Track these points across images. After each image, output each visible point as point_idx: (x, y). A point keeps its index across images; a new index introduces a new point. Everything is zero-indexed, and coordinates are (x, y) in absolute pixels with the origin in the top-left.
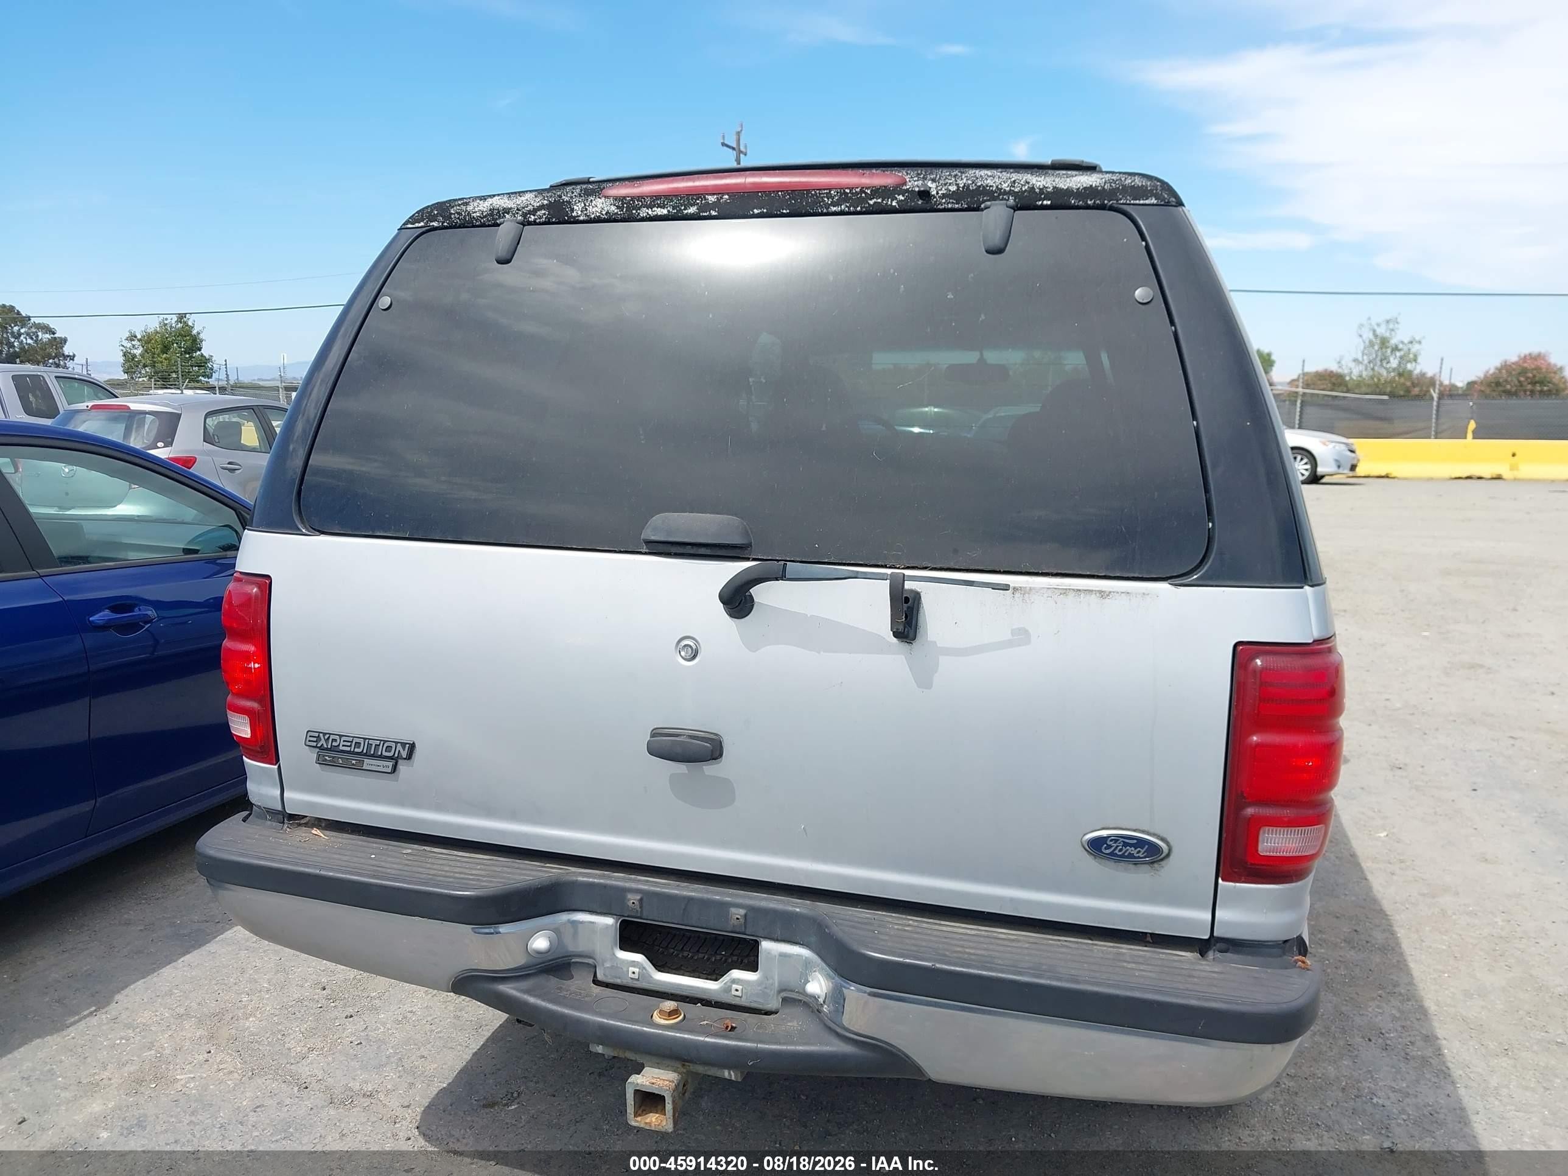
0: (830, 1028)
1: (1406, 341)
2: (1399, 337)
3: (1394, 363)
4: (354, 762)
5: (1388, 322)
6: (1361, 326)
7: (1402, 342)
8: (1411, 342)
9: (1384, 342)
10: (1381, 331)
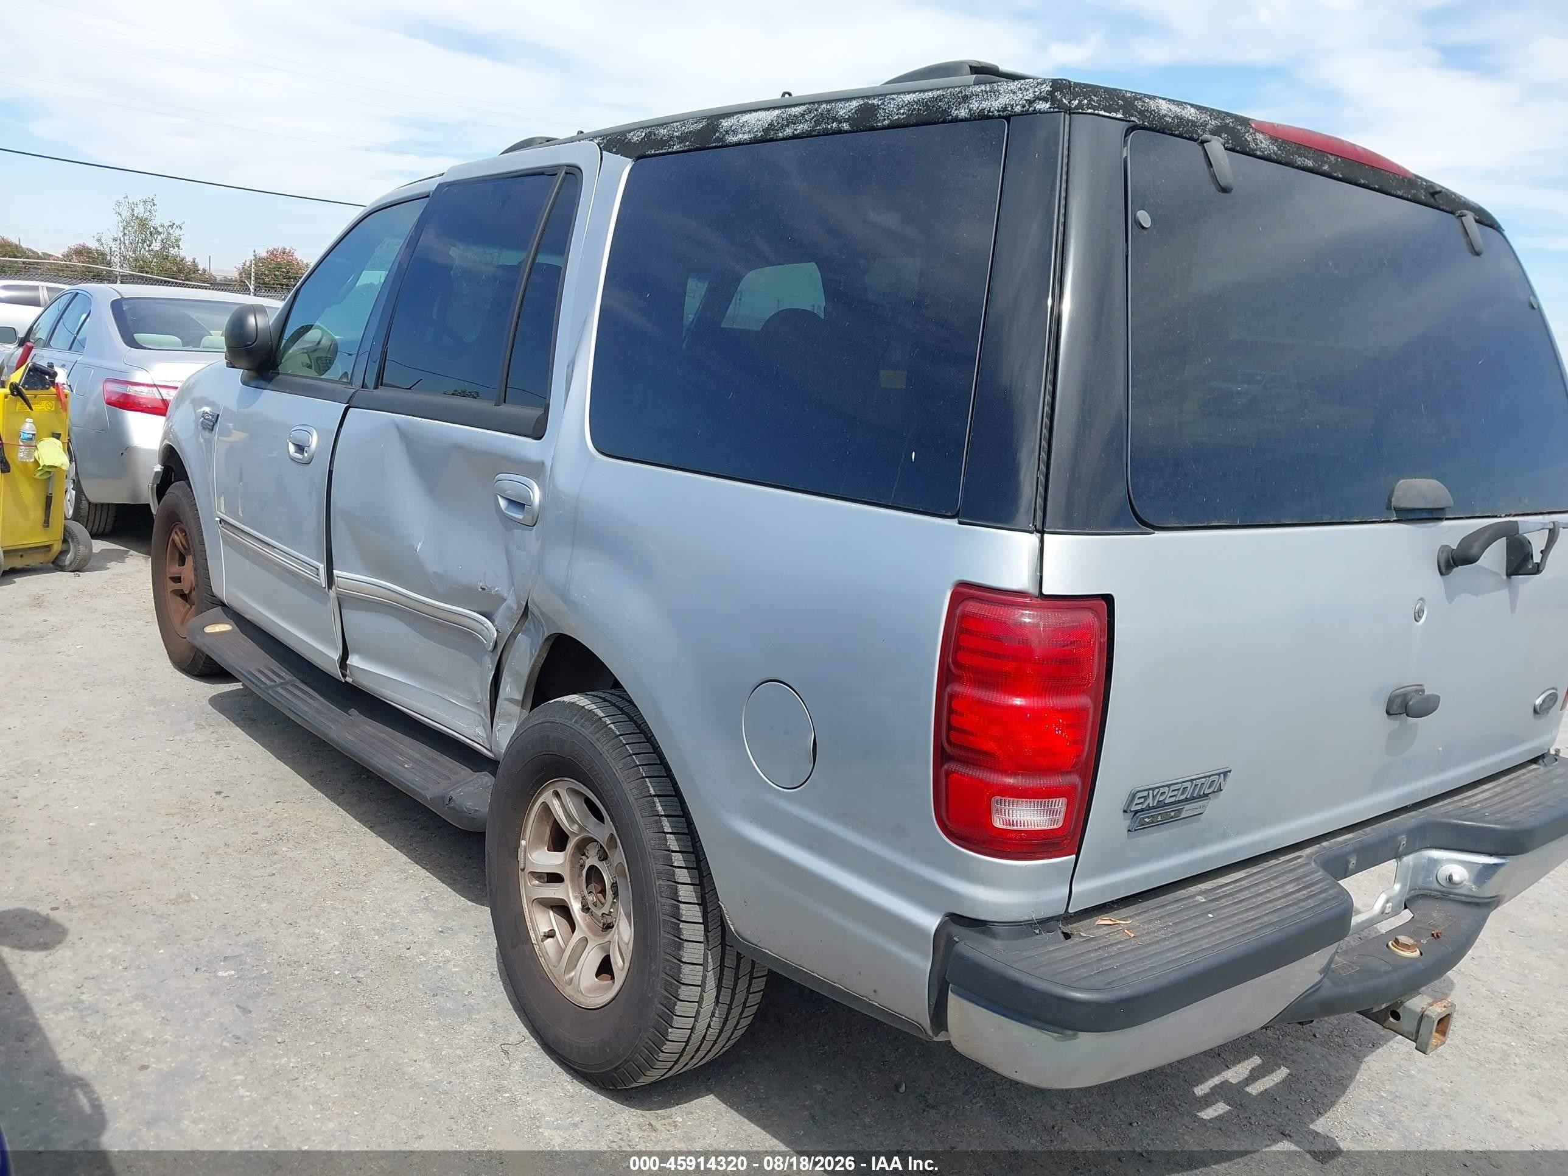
0: (1470, 903)
1: (166, 224)
2: (159, 220)
3: (156, 246)
4: (1173, 814)
5: (145, 202)
6: (118, 204)
7: (162, 226)
8: (172, 226)
9: (143, 224)
10: (140, 211)
